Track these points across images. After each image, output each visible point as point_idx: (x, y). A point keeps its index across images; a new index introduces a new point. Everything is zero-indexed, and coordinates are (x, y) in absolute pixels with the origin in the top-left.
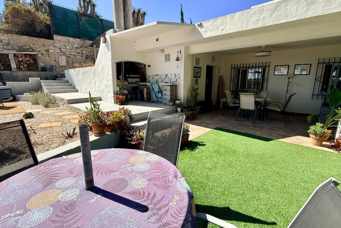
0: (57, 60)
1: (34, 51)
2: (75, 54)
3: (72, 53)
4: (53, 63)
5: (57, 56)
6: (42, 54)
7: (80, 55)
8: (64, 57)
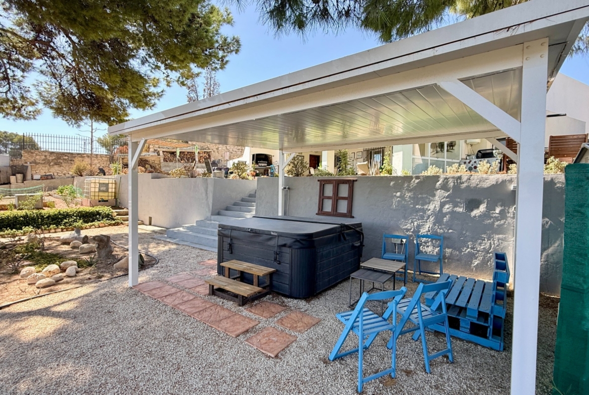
0: (223, 155)
1: (209, 149)
2: (236, 150)
3: (234, 150)
4: (220, 158)
5: (223, 153)
6: (214, 151)
7: (240, 151)
8: (228, 153)
